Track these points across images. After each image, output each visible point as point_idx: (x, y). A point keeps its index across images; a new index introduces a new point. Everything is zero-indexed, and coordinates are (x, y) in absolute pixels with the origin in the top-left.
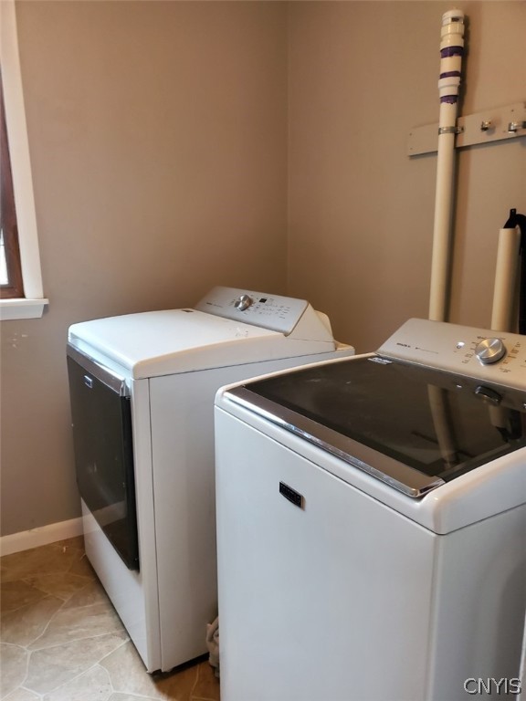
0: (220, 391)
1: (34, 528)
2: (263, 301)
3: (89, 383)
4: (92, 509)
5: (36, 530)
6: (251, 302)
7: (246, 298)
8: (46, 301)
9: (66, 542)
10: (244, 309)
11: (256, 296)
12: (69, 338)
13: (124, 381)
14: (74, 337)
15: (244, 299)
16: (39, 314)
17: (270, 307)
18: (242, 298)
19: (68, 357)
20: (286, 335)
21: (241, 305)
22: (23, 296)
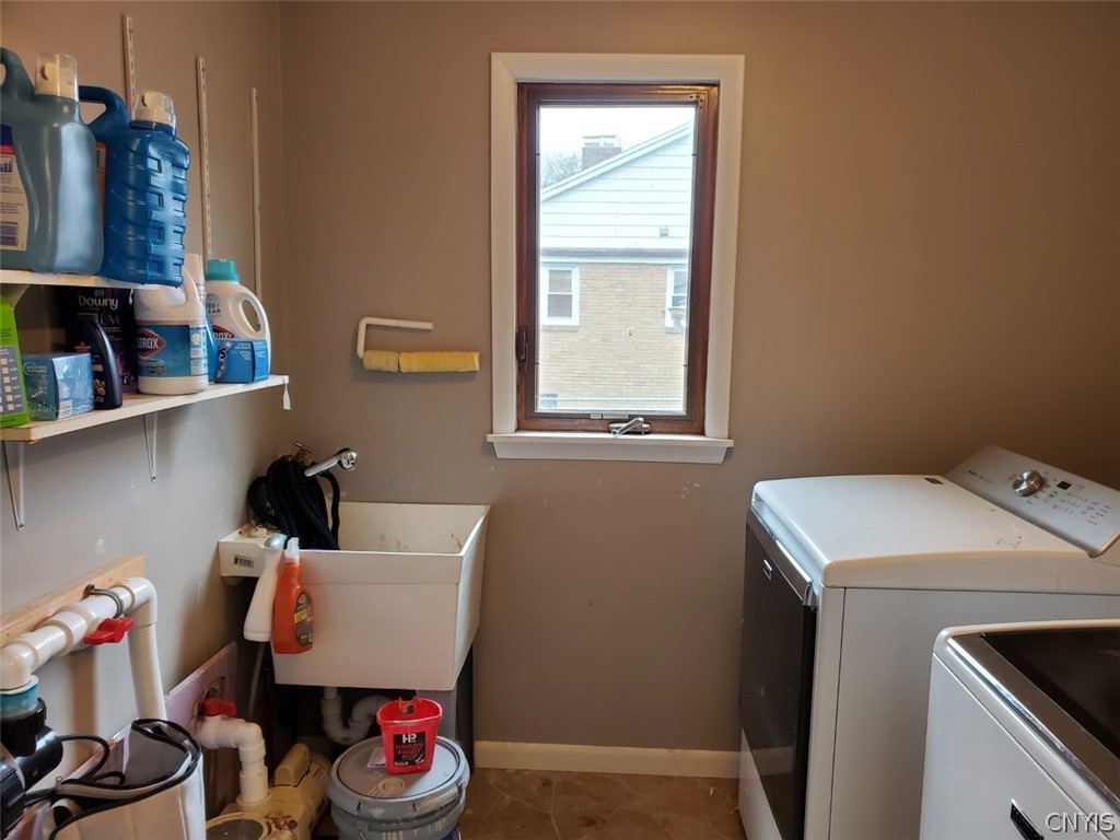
0: (944, 633)
1: (677, 748)
2: (1064, 485)
3: (768, 571)
4: (752, 747)
5: (678, 751)
6: (1042, 483)
7: (1033, 475)
8: (730, 443)
9: (715, 781)
10: (1027, 494)
11: (1054, 475)
12: (753, 499)
13: (811, 584)
14: (759, 499)
15: (1029, 478)
16: (719, 459)
17: (1073, 500)
18: (1025, 475)
19: (747, 525)
20: (1093, 554)
21: (1024, 486)
22: (702, 433)
